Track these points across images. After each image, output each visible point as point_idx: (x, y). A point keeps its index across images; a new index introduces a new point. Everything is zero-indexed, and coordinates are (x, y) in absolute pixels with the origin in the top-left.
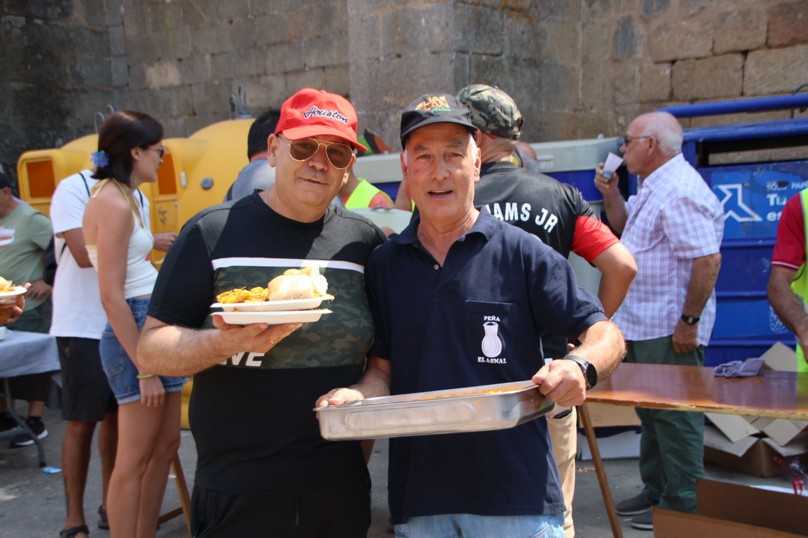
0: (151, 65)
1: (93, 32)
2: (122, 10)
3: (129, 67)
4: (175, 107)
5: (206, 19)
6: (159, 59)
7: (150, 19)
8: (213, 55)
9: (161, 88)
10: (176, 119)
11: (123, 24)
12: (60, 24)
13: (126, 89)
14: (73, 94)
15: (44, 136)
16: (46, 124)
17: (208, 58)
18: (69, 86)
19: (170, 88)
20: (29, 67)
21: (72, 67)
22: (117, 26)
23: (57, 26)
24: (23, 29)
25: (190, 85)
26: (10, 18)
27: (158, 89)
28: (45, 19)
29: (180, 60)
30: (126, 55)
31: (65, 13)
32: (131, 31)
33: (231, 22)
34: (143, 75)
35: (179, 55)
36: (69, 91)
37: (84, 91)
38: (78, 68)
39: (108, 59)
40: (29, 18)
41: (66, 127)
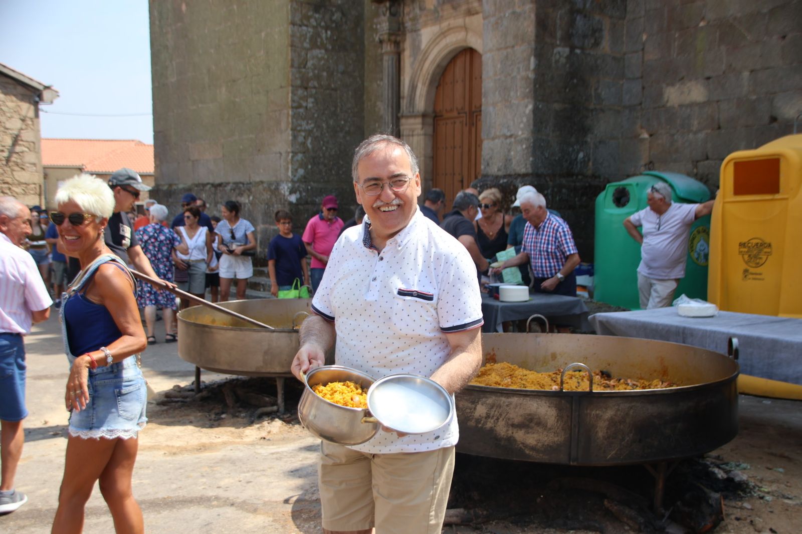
0: (673, 85)
1: (614, 58)
2: (644, 37)
3: (643, 88)
4: (695, 124)
5: (748, 38)
6: (682, 78)
7: (676, 44)
8: (752, 71)
9: (681, 106)
10: (696, 133)
11: (643, 49)
12: (592, 53)
13: (639, 107)
14: (594, 113)
15: (571, 149)
16: (573, 140)
17: (746, 74)
18: (592, 107)
19: (692, 105)
20: (567, 90)
21: (596, 89)
22: (636, 52)
23: (589, 54)
24: (568, 58)
25: (718, 101)
26: (560, 49)
27: (676, 106)
28: (582, 49)
29: (708, 78)
30: (642, 77)
31: (597, 44)
32: (652, 55)
33: (784, 37)
34: (660, 94)
35: (707, 74)
36: (592, 110)
37: (602, 111)
38: (599, 91)
39: (621, 82)
40: (572, 49)
41: (586, 142)
